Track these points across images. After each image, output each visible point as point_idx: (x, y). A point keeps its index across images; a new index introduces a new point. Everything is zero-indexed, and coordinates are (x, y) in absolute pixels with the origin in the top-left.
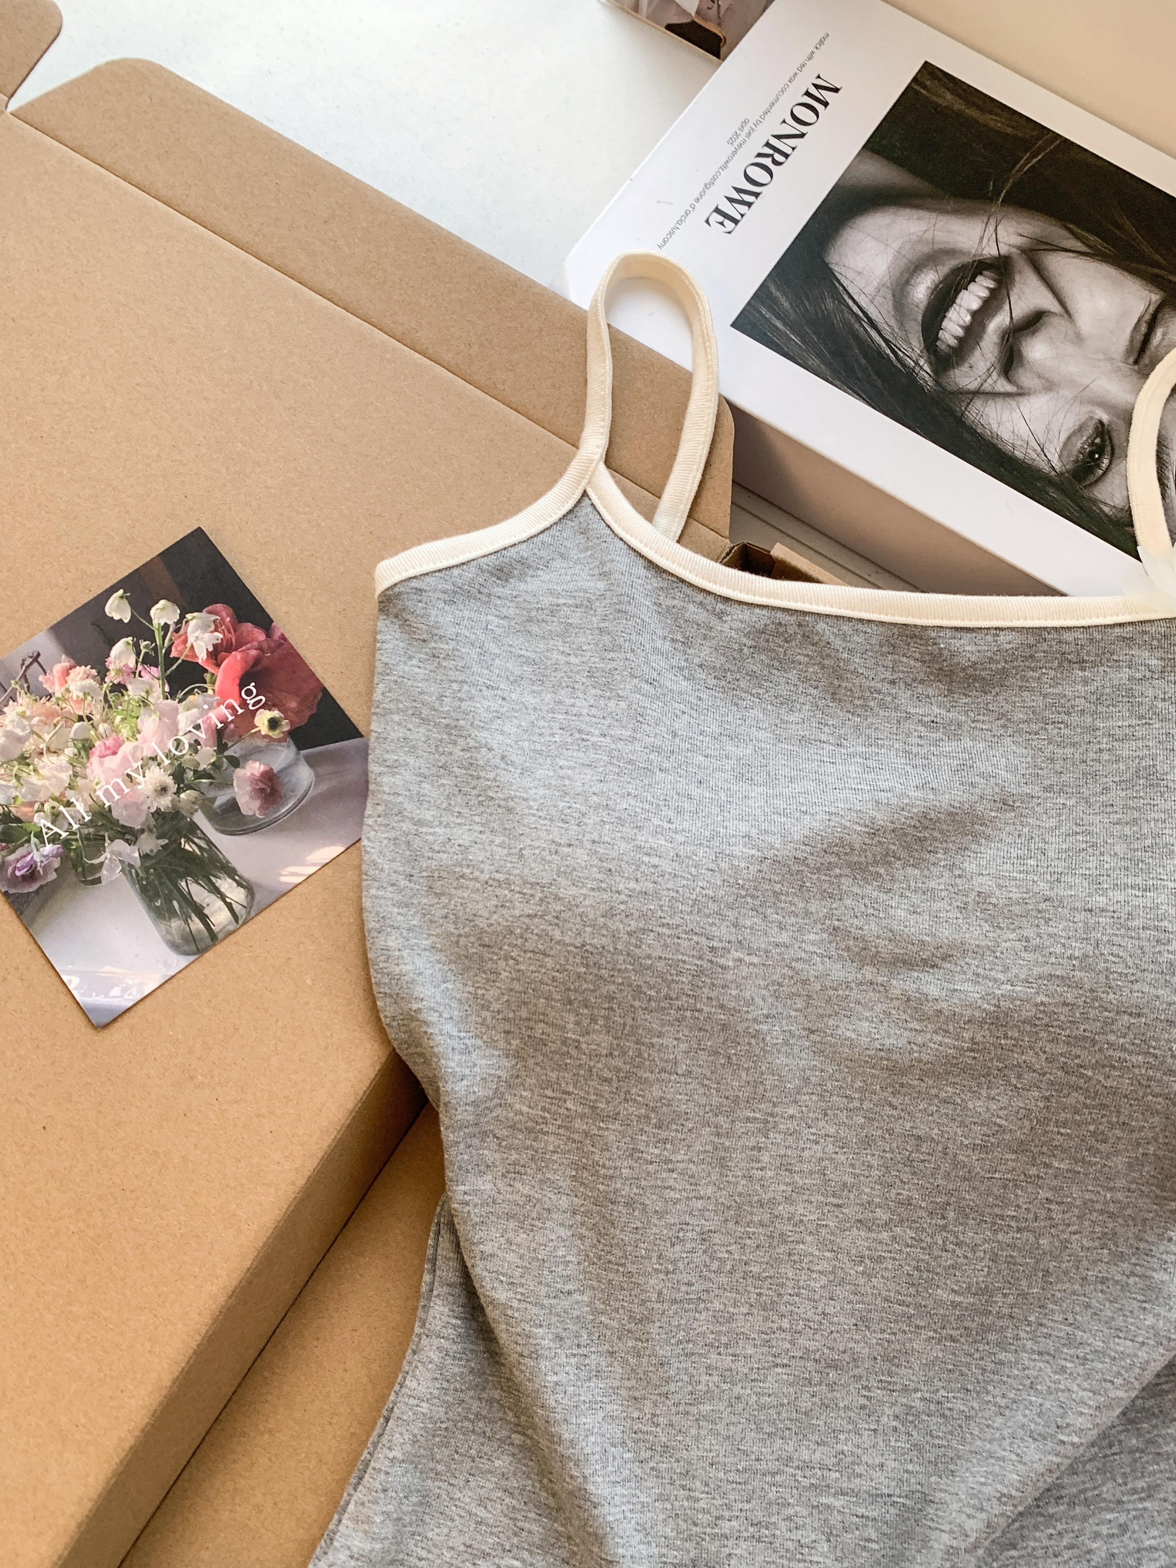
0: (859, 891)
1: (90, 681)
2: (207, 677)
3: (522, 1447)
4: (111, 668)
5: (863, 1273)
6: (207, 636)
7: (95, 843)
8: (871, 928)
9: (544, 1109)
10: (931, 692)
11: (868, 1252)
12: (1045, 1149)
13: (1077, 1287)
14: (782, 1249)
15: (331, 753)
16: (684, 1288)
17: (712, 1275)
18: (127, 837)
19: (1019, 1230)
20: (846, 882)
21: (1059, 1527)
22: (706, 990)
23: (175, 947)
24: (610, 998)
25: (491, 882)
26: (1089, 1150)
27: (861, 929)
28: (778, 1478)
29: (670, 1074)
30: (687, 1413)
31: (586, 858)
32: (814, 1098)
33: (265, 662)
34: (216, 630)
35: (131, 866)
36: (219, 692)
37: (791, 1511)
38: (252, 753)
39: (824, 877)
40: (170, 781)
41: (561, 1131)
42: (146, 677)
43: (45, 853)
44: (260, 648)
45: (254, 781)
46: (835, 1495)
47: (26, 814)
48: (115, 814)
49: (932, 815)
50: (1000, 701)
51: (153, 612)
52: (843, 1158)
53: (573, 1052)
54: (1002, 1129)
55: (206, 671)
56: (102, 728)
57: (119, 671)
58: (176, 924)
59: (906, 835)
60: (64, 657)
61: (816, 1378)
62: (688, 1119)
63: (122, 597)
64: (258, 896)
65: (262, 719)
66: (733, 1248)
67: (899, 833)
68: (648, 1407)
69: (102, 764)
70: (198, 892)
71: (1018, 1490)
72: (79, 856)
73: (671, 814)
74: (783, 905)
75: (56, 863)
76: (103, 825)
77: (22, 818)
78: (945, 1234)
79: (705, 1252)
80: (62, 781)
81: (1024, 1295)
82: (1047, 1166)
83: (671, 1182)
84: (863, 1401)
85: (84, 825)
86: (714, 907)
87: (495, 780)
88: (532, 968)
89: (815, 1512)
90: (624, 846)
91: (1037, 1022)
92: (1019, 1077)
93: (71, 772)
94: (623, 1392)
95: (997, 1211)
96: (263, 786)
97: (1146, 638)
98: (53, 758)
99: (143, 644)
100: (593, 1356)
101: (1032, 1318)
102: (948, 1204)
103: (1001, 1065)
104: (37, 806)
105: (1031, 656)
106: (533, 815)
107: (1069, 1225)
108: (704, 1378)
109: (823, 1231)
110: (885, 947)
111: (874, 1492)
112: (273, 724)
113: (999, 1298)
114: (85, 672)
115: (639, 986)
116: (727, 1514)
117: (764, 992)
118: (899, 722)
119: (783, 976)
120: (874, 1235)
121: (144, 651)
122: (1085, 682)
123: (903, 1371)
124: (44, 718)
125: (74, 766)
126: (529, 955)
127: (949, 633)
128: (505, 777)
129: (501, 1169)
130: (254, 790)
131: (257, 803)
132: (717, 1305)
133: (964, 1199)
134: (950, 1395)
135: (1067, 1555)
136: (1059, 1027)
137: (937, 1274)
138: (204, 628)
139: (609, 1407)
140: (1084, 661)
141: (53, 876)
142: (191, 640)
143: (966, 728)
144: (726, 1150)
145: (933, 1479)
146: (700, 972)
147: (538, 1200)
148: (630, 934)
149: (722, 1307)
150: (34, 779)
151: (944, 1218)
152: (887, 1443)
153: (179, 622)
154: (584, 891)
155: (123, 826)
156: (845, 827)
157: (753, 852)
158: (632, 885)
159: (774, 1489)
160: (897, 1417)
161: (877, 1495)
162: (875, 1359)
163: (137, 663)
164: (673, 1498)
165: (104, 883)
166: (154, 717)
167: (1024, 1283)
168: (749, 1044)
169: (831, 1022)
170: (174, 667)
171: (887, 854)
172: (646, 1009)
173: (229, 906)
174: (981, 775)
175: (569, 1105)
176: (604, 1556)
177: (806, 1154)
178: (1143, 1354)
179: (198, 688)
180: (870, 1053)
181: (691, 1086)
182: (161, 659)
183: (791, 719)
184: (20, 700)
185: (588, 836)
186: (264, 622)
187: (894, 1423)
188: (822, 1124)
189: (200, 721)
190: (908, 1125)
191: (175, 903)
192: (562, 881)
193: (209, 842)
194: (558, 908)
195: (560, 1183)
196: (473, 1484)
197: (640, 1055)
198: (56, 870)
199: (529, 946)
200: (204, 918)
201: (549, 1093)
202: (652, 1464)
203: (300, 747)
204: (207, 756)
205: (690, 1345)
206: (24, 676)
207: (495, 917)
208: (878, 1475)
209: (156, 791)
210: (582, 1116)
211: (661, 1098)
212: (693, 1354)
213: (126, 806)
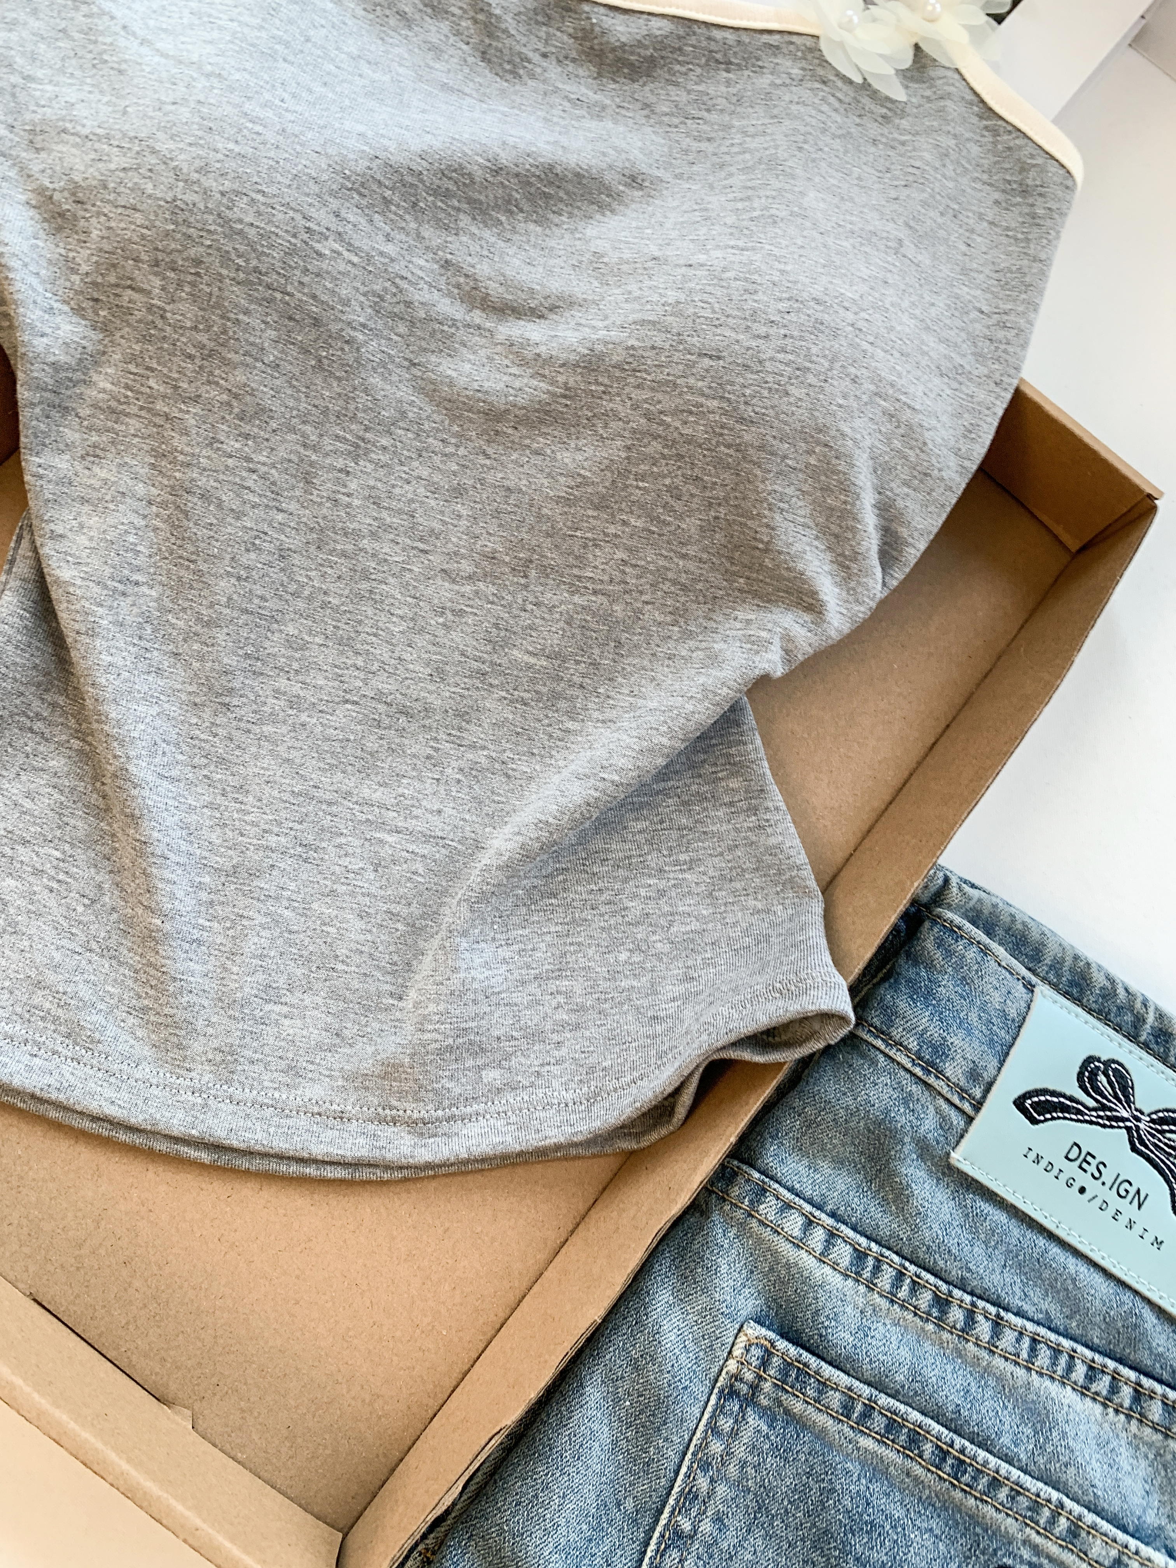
0: (476, 232)
3: (80, 752)
5: (444, 625)
8: (483, 269)
9: (127, 387)
10: (581, 72)
11: (449, 604)
12: (624, 505)
13: (646, 663)
14: (365, 585)
16: (256, 601)
17: (289, 597)
19: (595, 592)
20: (465, 220)
21: (601, 884)
22: (297, 272)
24: (198, 262)
25: (91, 137)
26: (664, 507)
27: (473, 267)
28: (334, 808)
29: (256, 360)
30: (249, 731)
31: (188, 115)
32: (410, 435)
37: (343, 840)
39: (440, 204)
41: (143, 413)
46: (390, 832)
49: (559, 170)
50: (646, 91)
52: (433, 503)
53: (159, 323)
54: (585, 482)
59: (529, 184)
61: (387, 721)
62: (272, 418)
66: (313, 574)
67: (524, 180)
68: (207, 714)
71: (555, 818)
73: (286, 96)
74: (392, 216)
78: (525, 593)
79: (282, 570)
81: (595, 664)
82: (625, 523)
83: (250, 483)
84: (430, 751)
86: (316, 189)
87: (111, 44)
88: (123, 225)
89: (367, 844)
90: (228, 110)
91: (626, 367)
92: (606, 426)
94: (184, 697)
95: (576, 571)
97: (792, 47)
100: (156, 653)
101: (601, 690)
102: (531, 561)
103: (590, 414)
105: (680, 49)
106: (144, 77)
107: (641, 593)
108: (271, 701)
109: (408, 575)
110: (495, 289)
111: (429, 833)
113: (570, 664)
115: (227, 252)
116: (276, 830)
117: (362, 299)
118: (545, 94)
119: (385, 290)
120: (457, 587)
122: (728, 83)
123: (472, 728)
126: (120, 210)
127: (602, 10)
128: (122, 42)
129: (80, 452)
132: (291, 629)
133: (547, 557)
134: (516, 757)
135: (603, 909)
136: (645, 370)
137: (515, 633)
139: (166, 706)
140: (731, 63)
143: (609, 111)
144: (312, 464)
145: (487, 830)
146: (292, 252)
147: (114, 483)
148: (223, 194)
149: (296, 632)
151: (526, 576)
152: (448, 792)
154: (181, 145)
156: (466, 155)
157: (366, 148)
158: (231, 146)
159: (329, 818)
160: (461, 770)
161: (430, 836)
162: (447, 711)
164: (223, 808)
167: (596, 651)
168: (342, 349)
169: (433, 358)
171: (509, 202)
172: (233, 279)
174: (615, 148)
175: (152, 383)
176: (138, 837)
177: (397, 491)
178: (689, 707)
180: (468, 393)
181: (278, 382)
183: (437, 66)
185: (194, 98)
187: (458, 776)
188: (415, 464)
190: (500, 475)
192: (160, 135)
194: (153, 162)
195: (138, 469)
196: (24, 778)
197: (224, 332)
199: (122, 201)
201: (132, 368)
202: (205, 772)
205: (259, 664)
207: (91, 170)
208: (435, 819)
210: (164, 397)
211: (245, 385)
212: (262, 674)
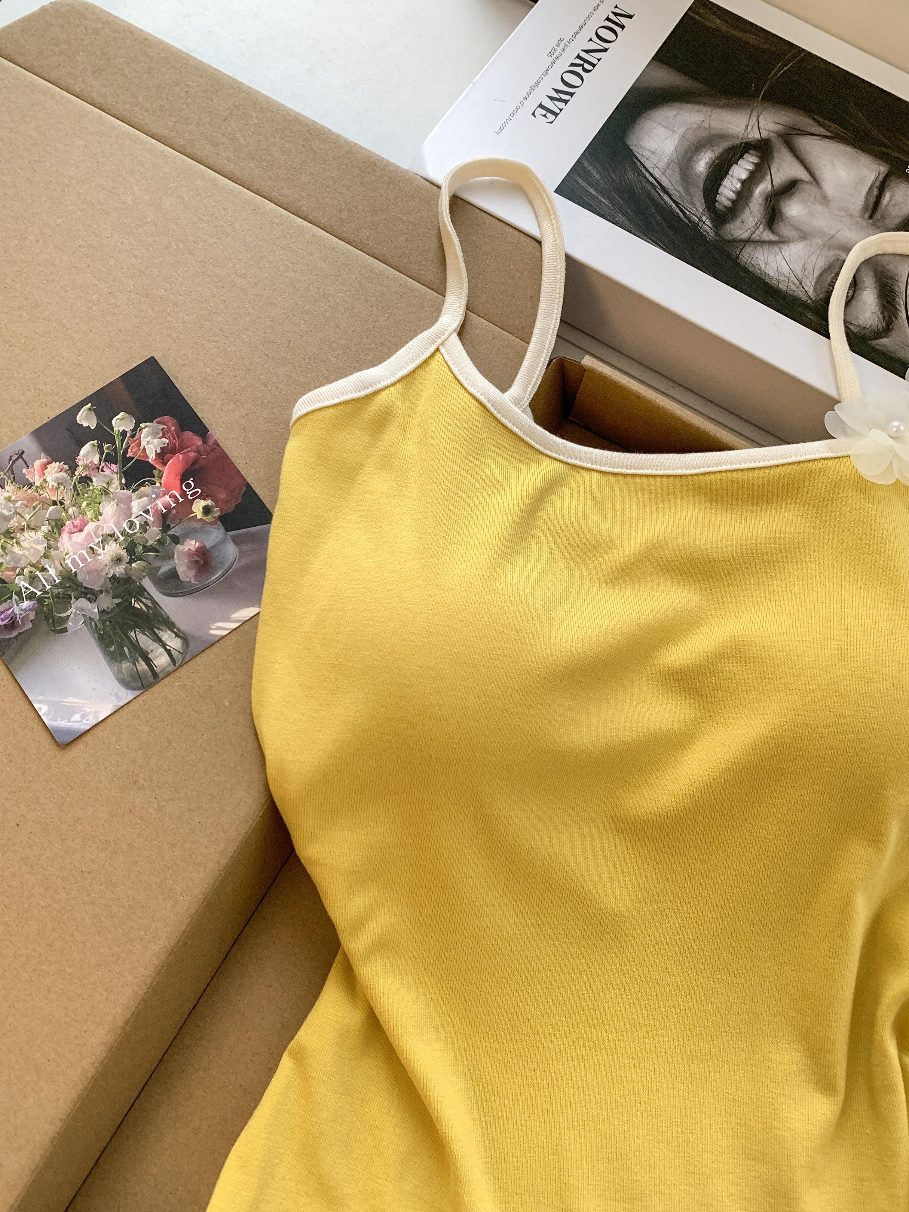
1: (63, 474)
2: (155, 472)
4: (79, 464)
6: (156, 441)
7: (64, 600)
15: (253, 535)
18: (89, 596)
23: (125, 683)
33: (202, 462)
34: (163, 436)
35: (91, 619)
36: (165, 484)
38: (189, 534)
40: (124, 553)
42: (108, 471)
43: (24, 607)
44: (198, 452)
45: (190, 554)
47: (9, 577)
48: (80, 578)
51: (114, 422)
55: (155, 468)
56: (71, 511)
57: (86, 467)
58: (126, 665)
60: (42, 454)
63: (90, 409)
64: (191, 645)
65: (198, 507)
69: (70, 539)
70: (144, 641)
72: (50, 611)
75: (32, 615)
76: (69, 587)
77: (6, 580)
80: (38, 551)
85: (55, 586)
93: (45, 545)
96: (197, 559)
98: (32, 534)
99: (105, 446)
104: (18, 570)
112: (207, 510)
114: (59, 467)
121: (106, 451)
124: (26, 502)
125: (48, 540)
130: (190, 561)
131: (193, 573)
138: (154, 434)
141: (29, 626)
142: (144, 443)
150: (16, 549)
153: (134, 430)
155: (86, 588)
163: (100, 460)
165: (69, 632)
166: (112, 503)
170: (130, 464)
173: (169, 652)
179: (148, 481)
182: (119, 458)
184: (7, 488)
186: (202, 431)
189: (149, 507)
191: (126, 649)
193: (154, 602)
198: (31, 621)
200: (148, 661)
203: (227, 530)
204: (154, 534)
206: (11, 469)
209: (112, 560)
213: (89, 572)
